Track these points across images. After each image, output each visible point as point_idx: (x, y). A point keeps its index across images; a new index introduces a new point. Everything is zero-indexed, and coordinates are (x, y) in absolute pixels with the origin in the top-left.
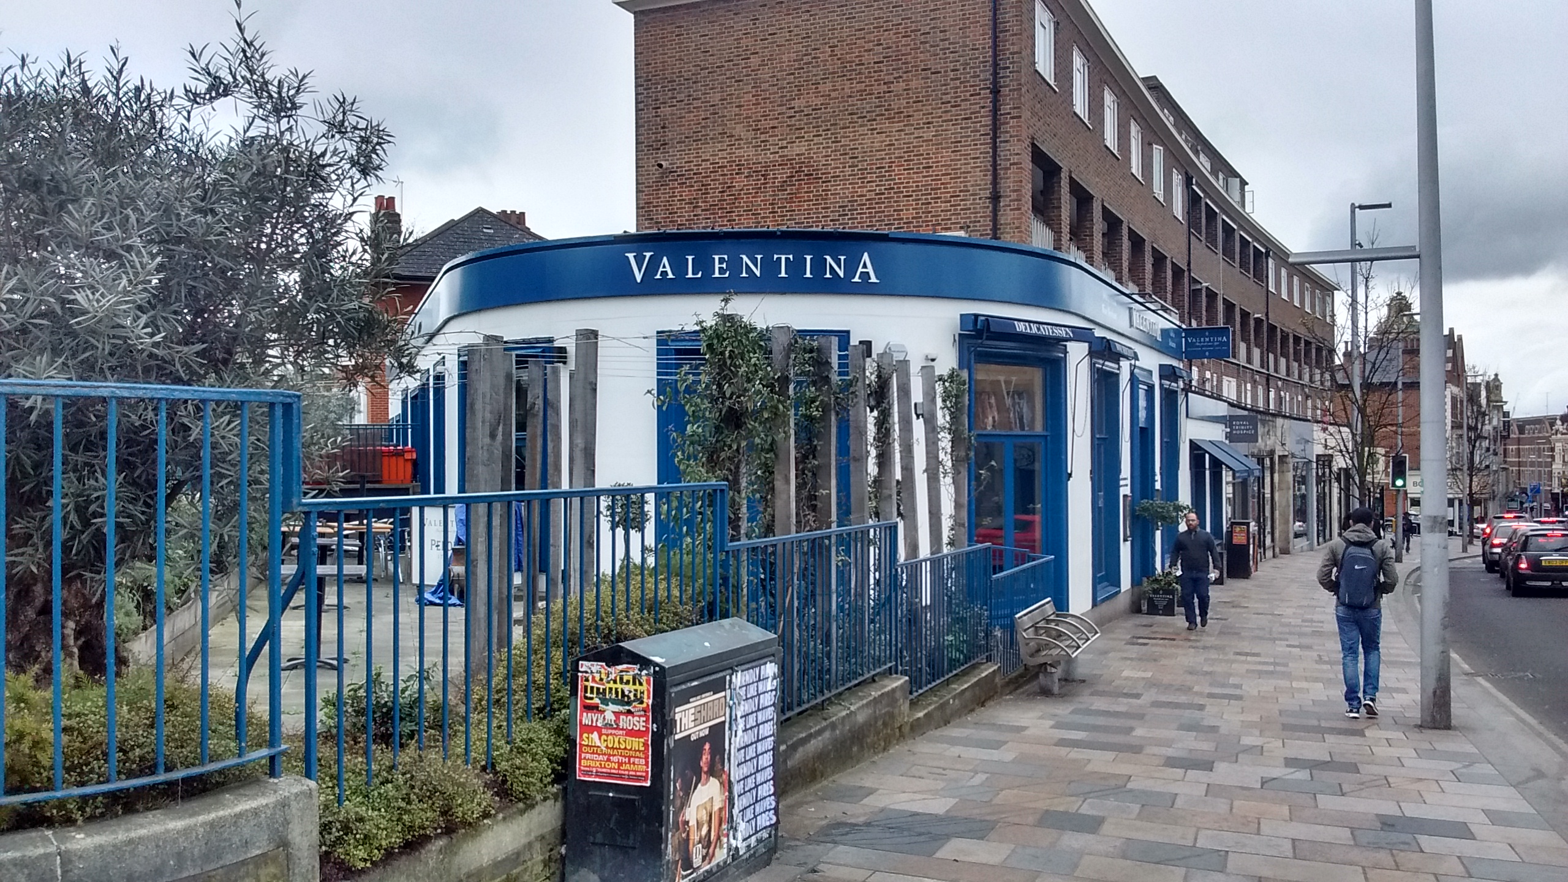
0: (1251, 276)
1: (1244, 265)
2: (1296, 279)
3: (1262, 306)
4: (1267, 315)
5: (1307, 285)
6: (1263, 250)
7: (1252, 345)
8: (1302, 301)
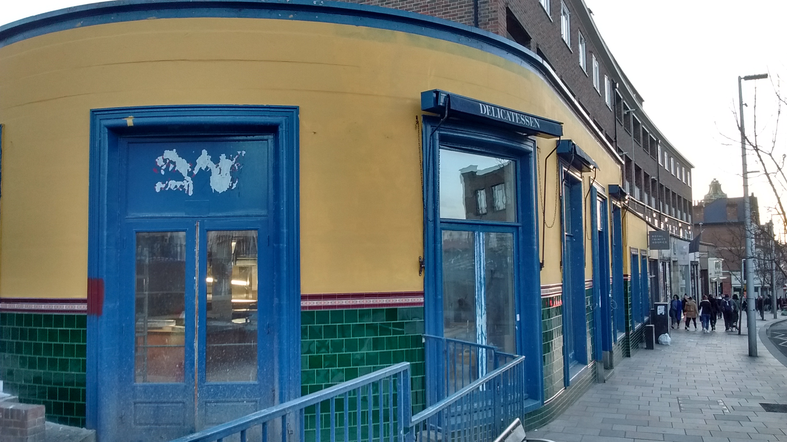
0: (649, 153)
1: (645, 146)
2: (672, 159)
3: (655, 172)
4: (658, 178)
5: (678, 163)
6: (655, 140)
7: (651, 195)
8: (676, 173)
